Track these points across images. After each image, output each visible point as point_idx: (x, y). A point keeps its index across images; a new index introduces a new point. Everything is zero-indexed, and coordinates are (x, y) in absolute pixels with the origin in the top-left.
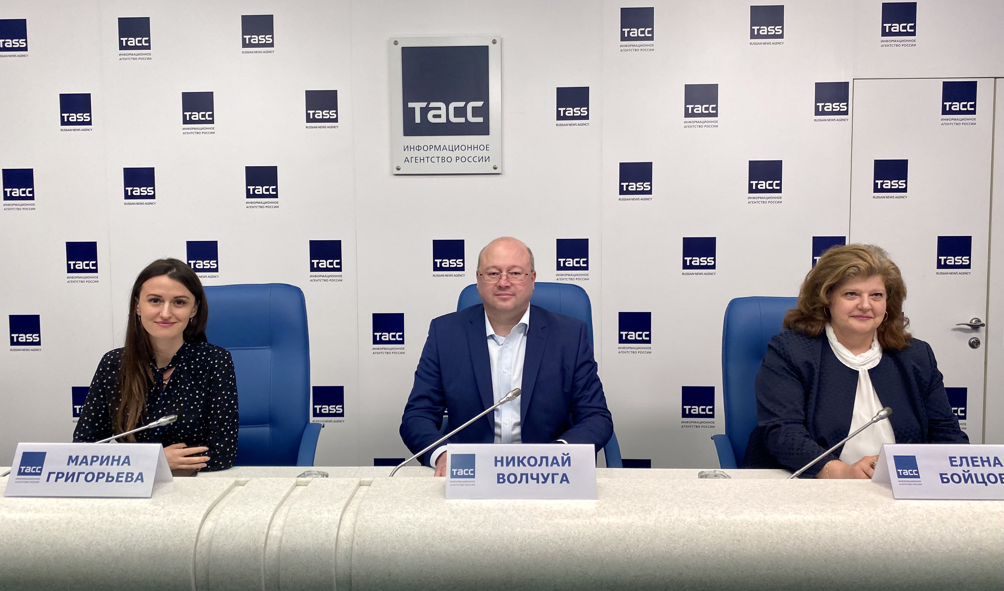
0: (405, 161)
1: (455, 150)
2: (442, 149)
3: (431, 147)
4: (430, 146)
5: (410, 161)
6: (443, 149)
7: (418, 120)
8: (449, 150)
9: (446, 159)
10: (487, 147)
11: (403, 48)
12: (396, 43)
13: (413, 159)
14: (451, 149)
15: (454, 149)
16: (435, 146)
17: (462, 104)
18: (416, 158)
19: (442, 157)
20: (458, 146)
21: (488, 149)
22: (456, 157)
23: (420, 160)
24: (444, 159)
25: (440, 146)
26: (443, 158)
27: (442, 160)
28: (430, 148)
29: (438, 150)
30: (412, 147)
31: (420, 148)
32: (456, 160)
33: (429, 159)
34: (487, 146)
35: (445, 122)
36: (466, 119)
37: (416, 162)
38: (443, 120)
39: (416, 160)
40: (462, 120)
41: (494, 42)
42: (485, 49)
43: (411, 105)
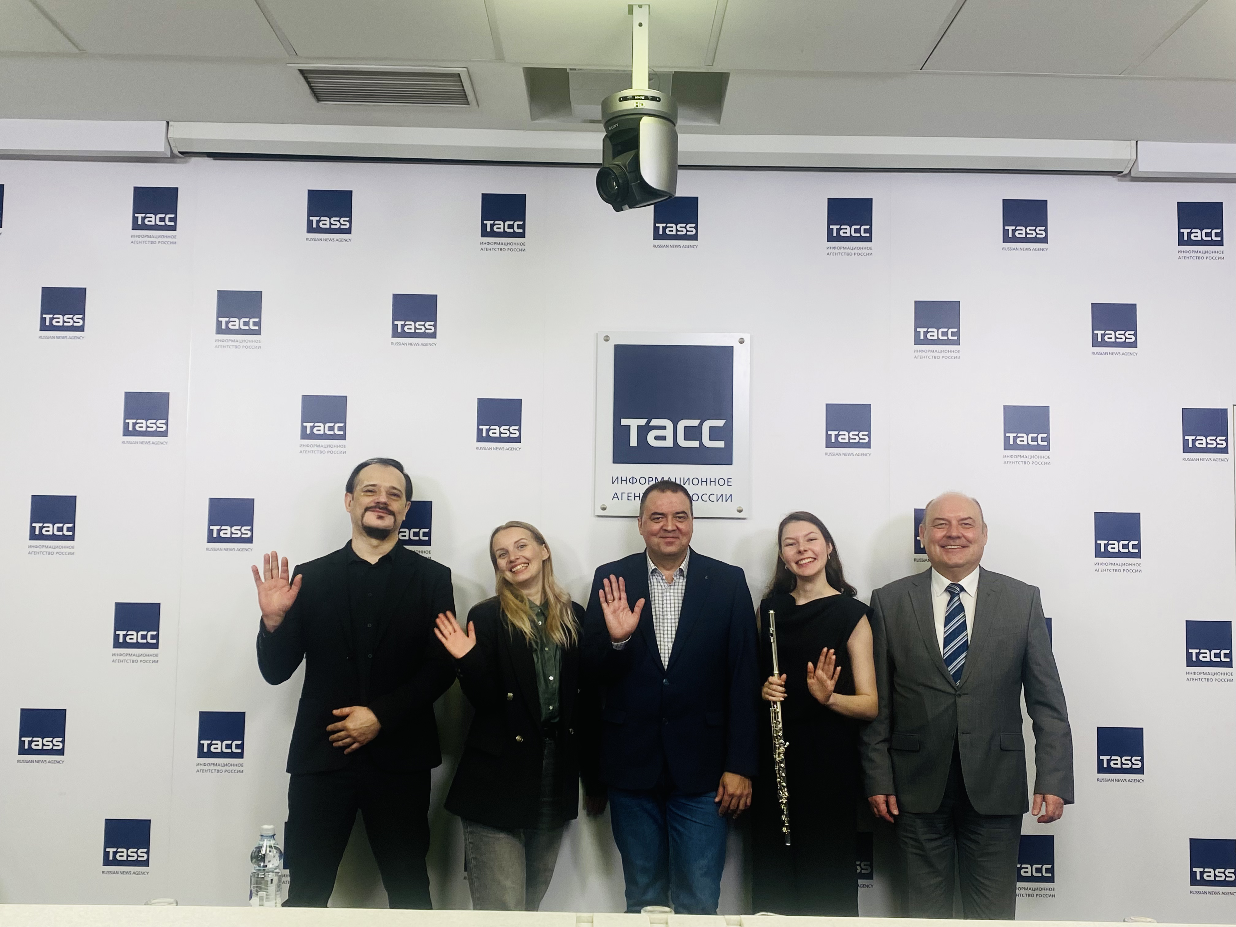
0: (614, 498)
5: (620, 498)
7: (634, 442)
10: (728, 482)
11: (617, 347)
13: (625, 496)
17: (695, 423)
18: (629, 495)
20: (689, 479)
21: (730, 484)
31: (635, 481)
34: (729, 480)
35: (672, 446)
36: (701, 443)
37: (628, 500)
38: (669, 443)
40: (695, 444)
41: (742, 341)
42: (729, 350)
43: (624, 422)
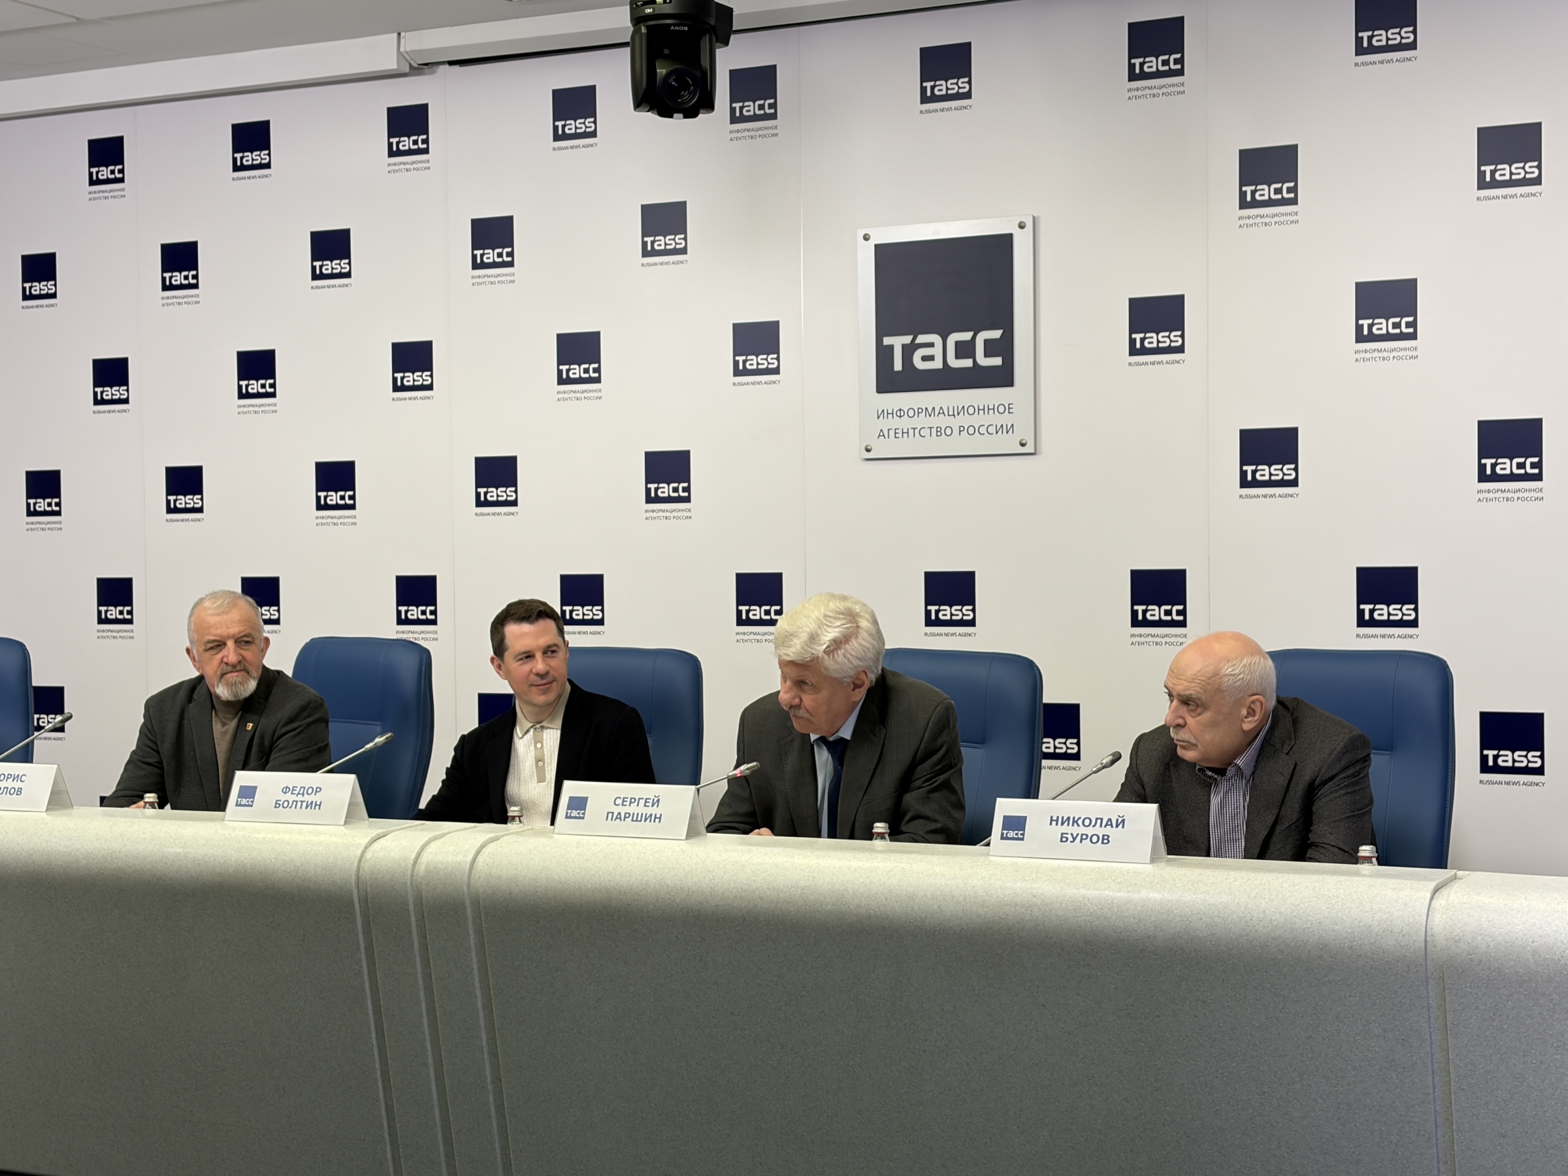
0: (879, 436)
2: (936, 413)
3: (920, 411)
4: (918, 409)
5: (886, 436)
6: (939, 413)
7: (898, 366)
8: (949, 415)
9: (943, 431)
11: (877, 246)
12: (866, 238)
13: (892, 433)
14: (951, 413)
15: (956, 413)
16: (926, 409)
17: (967, 336)
18: (897, 431)
20: (963, 407)
21: (1010, 411)
22: (960, 427)
23: (903, 433)
25: (934, 408)
26: (939, 429)
27: (937, 432)
29: (930, 416)
30: (890, 411)
31: (902, 414)
32: (960, 431)
33: (917, 431)
34: (1010, 406)
35: (941, 367)
36: (975, 362)
37: (896, 437)
38: (938, 364)
40: (968, 363)
42: (1007, 242)
43: (887, 341)
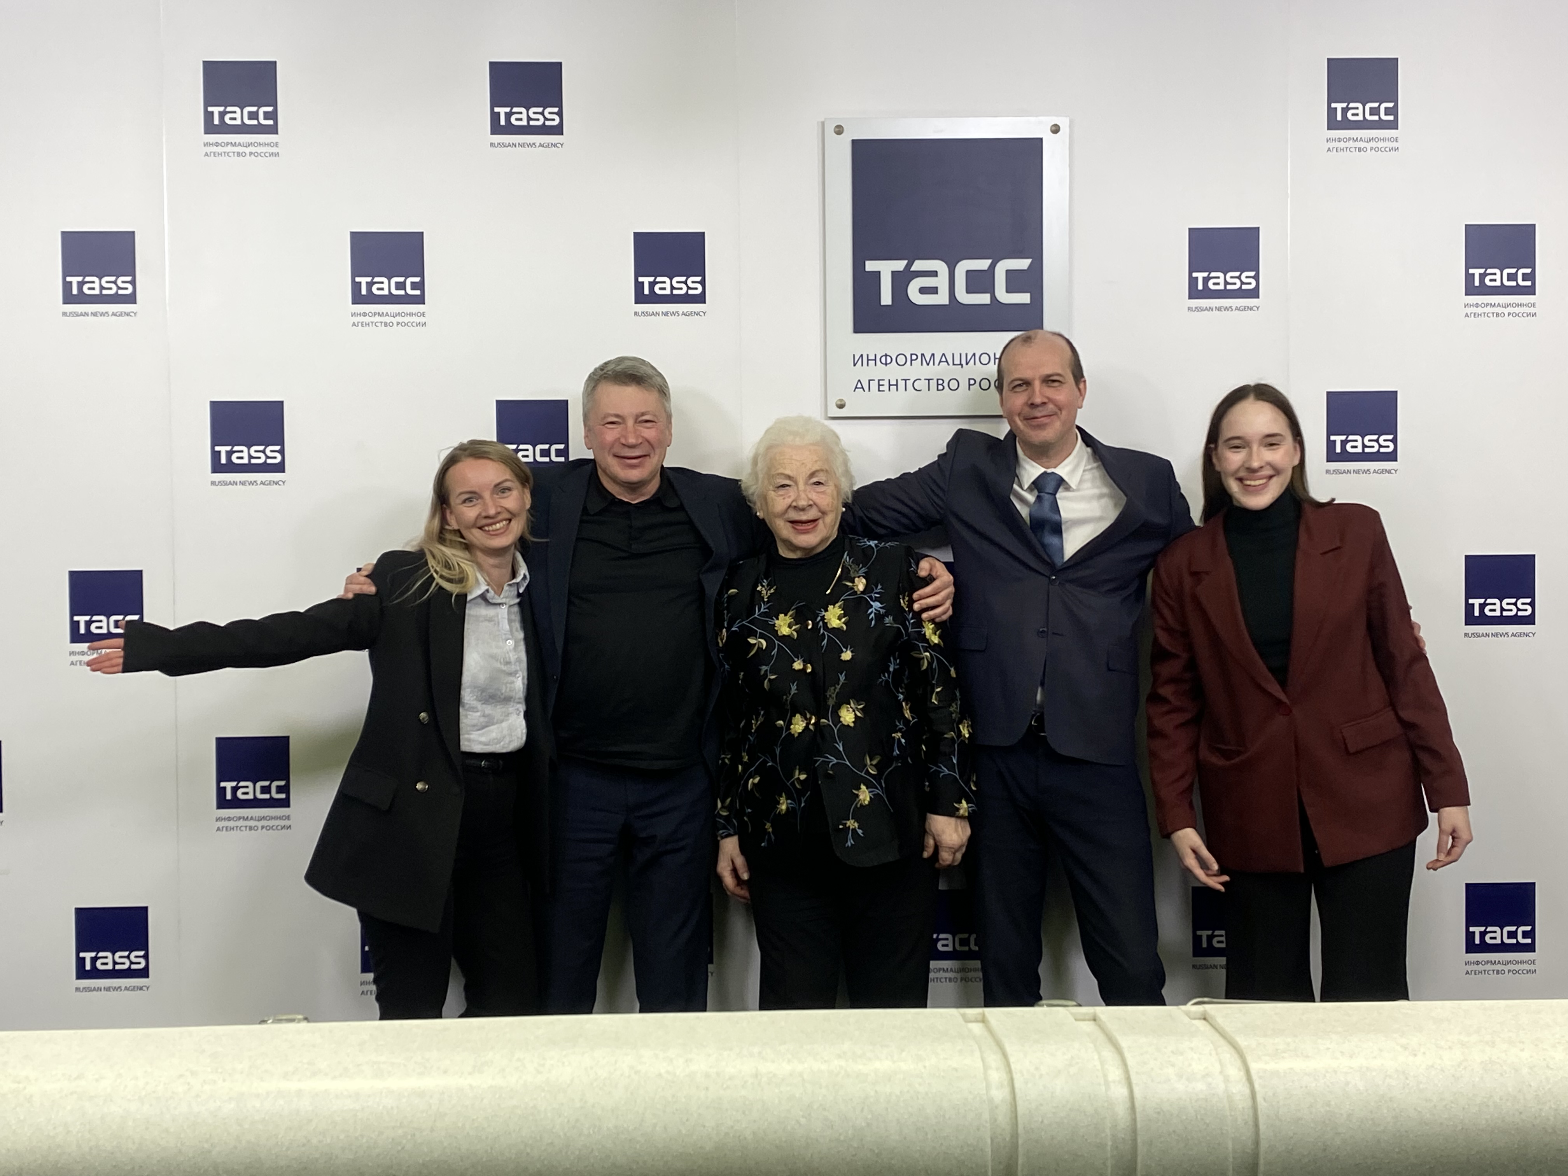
0: (856, 388)
1: (967, 364)
2: (937, 362)
3: (914, 357)
4: (911, 355)
5: (866, 388)
6: (940, 361)
7: (886, 298)
8: (954, 364)
9: (946, 384)
11: (856, 144)
12: (839, 130)
13: (874, 385)
14: (957, 362)
15: (964, 362)
16: (923, 355)
17: (983, 264)
18: (881, 383)
19: (938, 380)
20: (974, 355)
22: (969, 379)
23: (890, 385)
24: (941, 385)
25: (933, 355)
26: (940, 382)
27: (938, 385)
28: (912, 360)
29: (928, 364)
30: (872, 357)
31: (889, 360)
32: (970, 385)
33: (909, 383)
35: (947, 303)
36: (993, 297)
37: (879, 391)
38: (942, 298)
39: (879, 385)
40: (984, 299)
41: (1056, 129)
42: (1034, 146)
43: (871, 266)
